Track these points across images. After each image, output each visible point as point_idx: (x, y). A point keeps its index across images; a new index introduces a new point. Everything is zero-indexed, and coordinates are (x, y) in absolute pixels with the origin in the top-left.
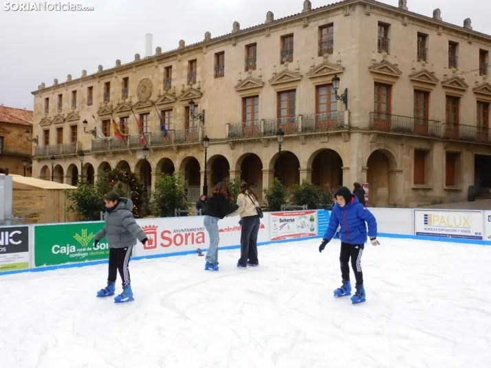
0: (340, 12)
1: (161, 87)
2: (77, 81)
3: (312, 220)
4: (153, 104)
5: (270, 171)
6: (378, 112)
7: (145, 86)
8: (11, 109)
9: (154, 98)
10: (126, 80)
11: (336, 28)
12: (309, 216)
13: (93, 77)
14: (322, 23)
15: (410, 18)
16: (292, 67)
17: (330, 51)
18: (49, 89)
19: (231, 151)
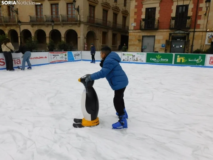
3: (66, 55)
5: (49, 37)
6: (90, 16)
12: (64, 54)
19: (32, 28)
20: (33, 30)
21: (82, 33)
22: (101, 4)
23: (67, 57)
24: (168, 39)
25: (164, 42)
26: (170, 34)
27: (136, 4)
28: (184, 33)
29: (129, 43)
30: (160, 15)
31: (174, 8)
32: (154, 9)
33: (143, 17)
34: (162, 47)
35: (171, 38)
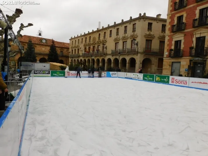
0: (138, 20)
1: (98, 39)
2: (79, 37)
4: (96, 43)
7: (94, 39)
8: (65, 43)
9: (96, 42)
10: (90, 37)
11: (136, 25)
12: (104, 73)
13: (83, 36)
14: (134, 23)
15: (159, 20)
16: (126, 35)
17: (135, 31)
18: (73, 39)
19: (112, 57)
20: (112, 59)
21: (138, 60)
22: (158, 37)
23: (106, 74)
24: (189, 64)
25: (187, 67)
26: (190, 61)
27: (169, 38)
28: (203, 60)
29: (163, 67)
30: (184, 46)
31: (194, 40)
32: (180, 41)
33: (173, 47)
34: (186, 71)
35: (192, 64)
